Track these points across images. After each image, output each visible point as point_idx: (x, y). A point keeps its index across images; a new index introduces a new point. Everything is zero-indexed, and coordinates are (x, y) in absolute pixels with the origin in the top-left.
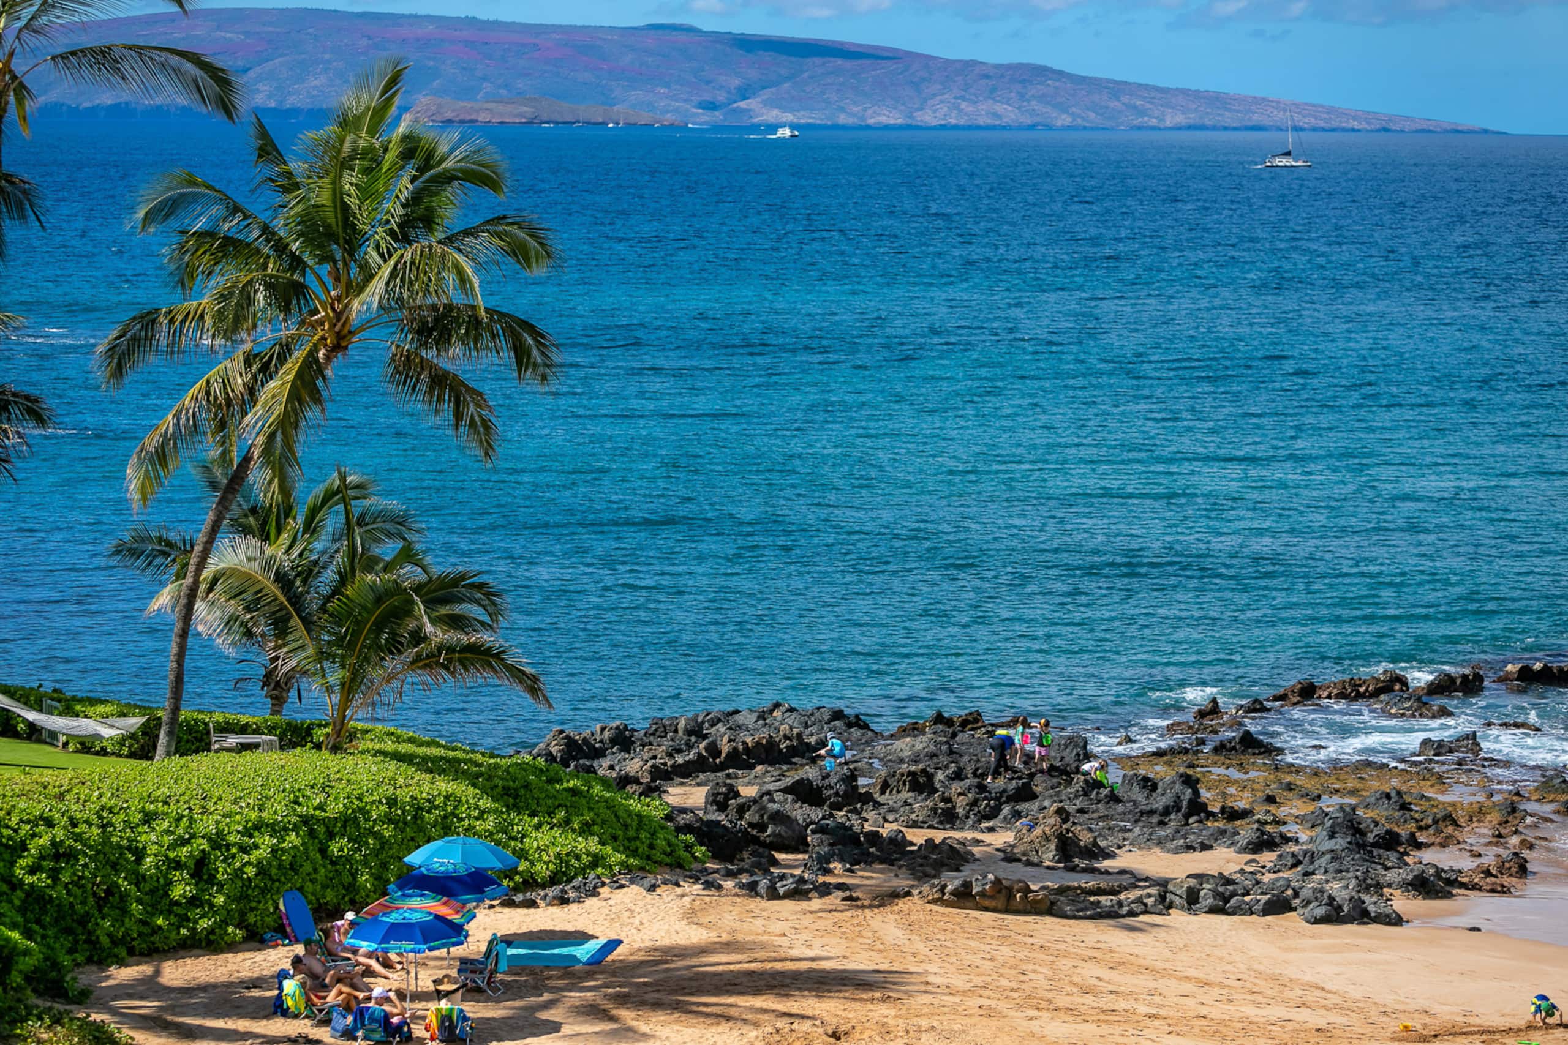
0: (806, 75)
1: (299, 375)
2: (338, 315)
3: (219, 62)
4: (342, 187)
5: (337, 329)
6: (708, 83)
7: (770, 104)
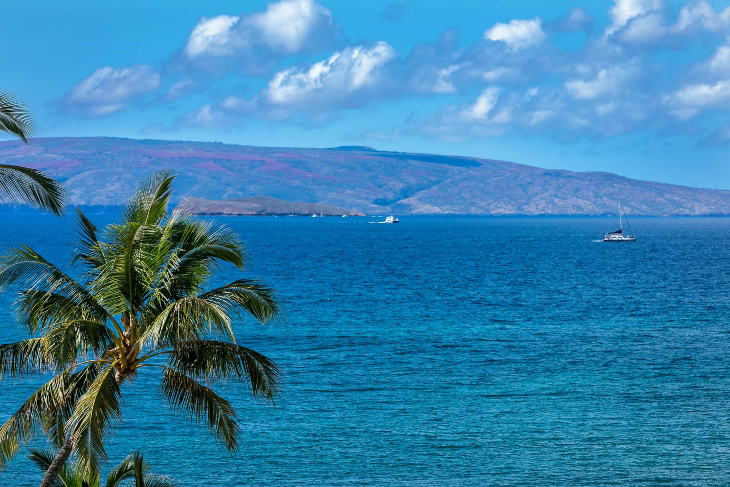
0: (448, 181)
1: (102, 390)
2: (129, 348)
3: (47, 174)
4: (133, 261)
5: (128, 357)
6: (381, 186)
7: (424, 200)
